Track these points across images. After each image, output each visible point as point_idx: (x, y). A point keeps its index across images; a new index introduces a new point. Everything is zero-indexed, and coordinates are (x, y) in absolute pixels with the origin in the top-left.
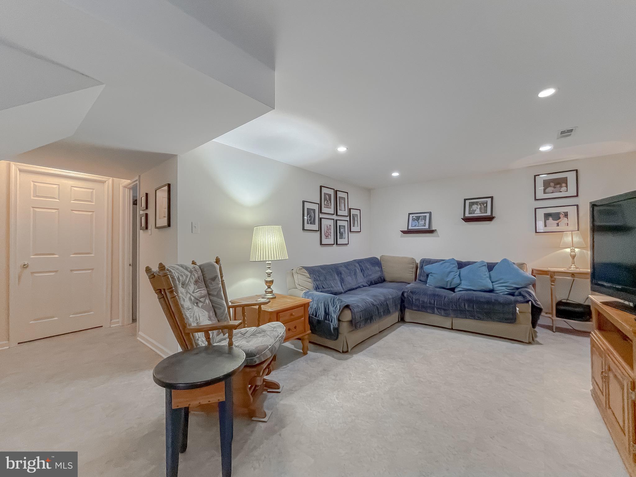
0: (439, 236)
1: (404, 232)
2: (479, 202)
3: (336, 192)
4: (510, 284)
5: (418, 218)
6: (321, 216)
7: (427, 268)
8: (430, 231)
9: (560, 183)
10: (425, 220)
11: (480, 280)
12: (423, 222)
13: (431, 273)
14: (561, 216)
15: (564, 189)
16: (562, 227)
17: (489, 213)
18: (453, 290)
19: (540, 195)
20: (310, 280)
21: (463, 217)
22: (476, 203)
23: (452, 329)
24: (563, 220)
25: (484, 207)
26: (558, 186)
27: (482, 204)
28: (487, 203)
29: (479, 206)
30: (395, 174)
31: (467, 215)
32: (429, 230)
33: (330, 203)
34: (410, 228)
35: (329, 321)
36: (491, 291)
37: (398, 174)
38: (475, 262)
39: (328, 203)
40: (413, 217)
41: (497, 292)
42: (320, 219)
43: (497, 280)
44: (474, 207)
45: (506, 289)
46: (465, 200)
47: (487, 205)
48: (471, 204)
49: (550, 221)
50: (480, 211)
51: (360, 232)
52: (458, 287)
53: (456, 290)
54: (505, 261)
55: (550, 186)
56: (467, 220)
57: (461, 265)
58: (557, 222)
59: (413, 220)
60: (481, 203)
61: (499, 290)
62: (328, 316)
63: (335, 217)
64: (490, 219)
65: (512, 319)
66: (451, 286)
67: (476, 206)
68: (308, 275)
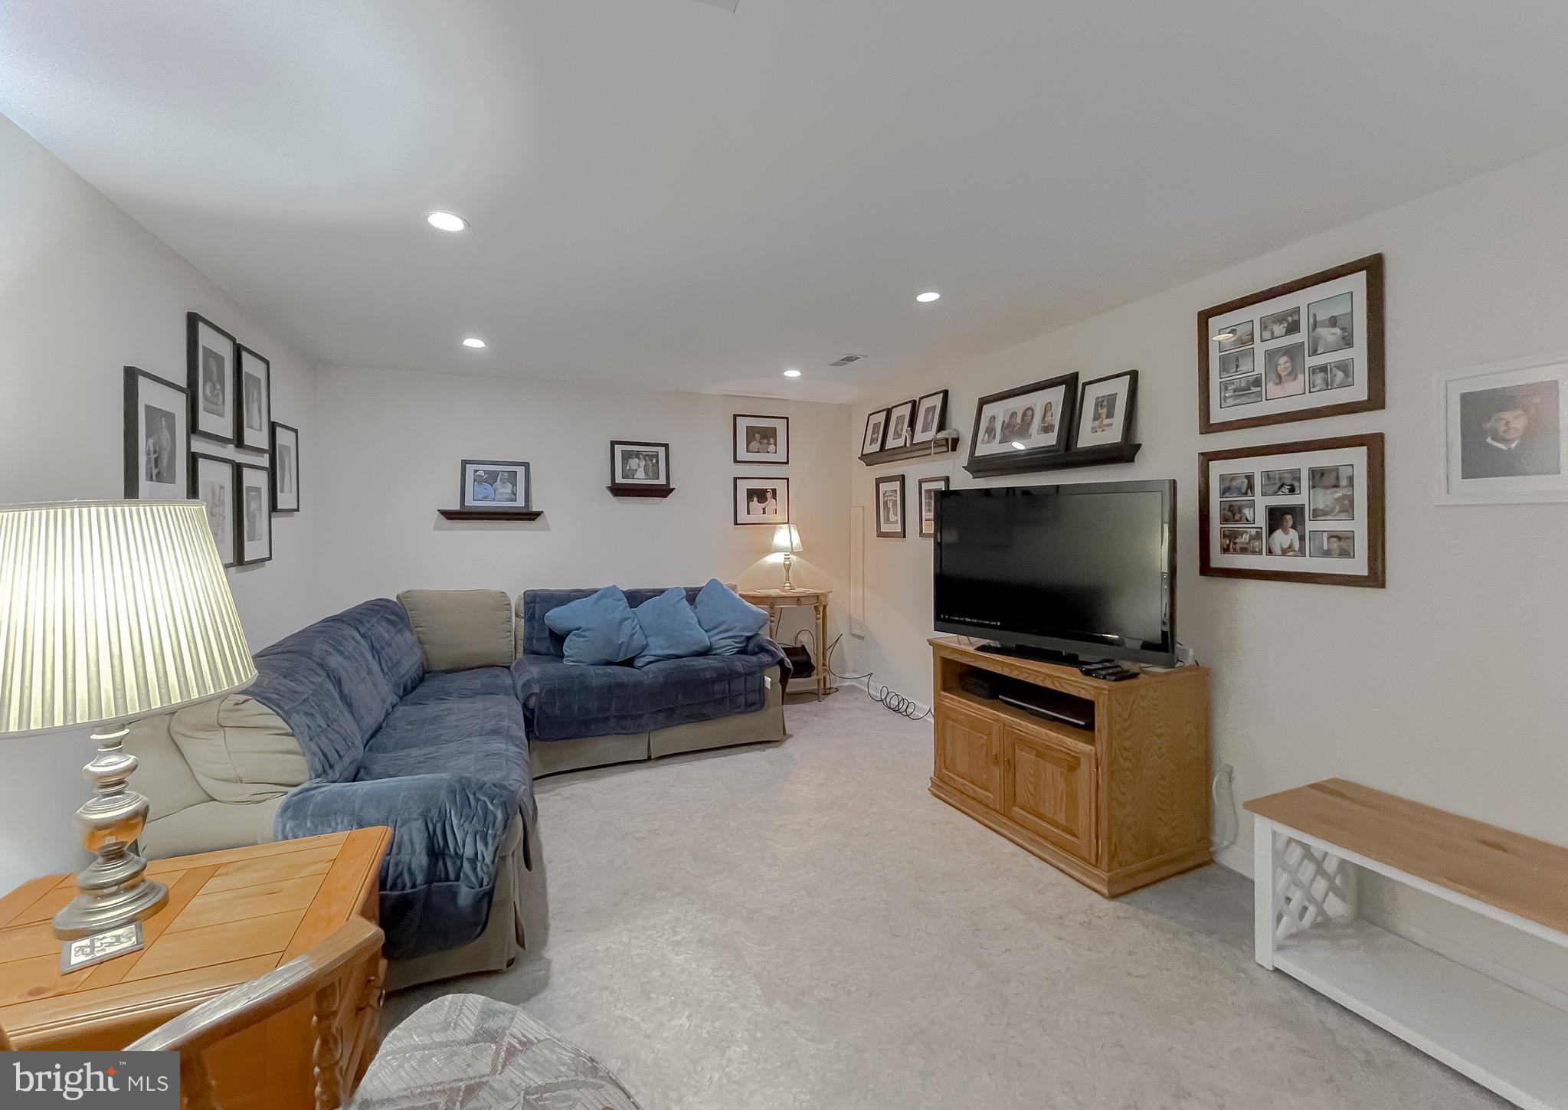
0: (549, 529)
1: (449, 515)
2: (644, 453)
3: (238, 350)
4: (739, 631)
5: (492, 478)
6: (198, 446)
7: (557, 617)
8: (528, 515)
9: (768, 434)
10: (514, 485)
11: (689, 632)
12: (508, 489)
13: (577, 629)
14: (769, 495)
15: (772, 448)
16: (770, 517)
17: (662, 481)
18: (629, 663)
19: (743, 454)
20: (292, 743)
21: (610, 485)
22: (637, 454)
23: (649, 759)
24: (770, 501)
25: (653, 465)
26: (765, 441)
27: (647, 458)
28: (657, 456)
29: (643, 463)
30: (474, 343)
31: (619, 480)
32: (526, 511)
33: (221, 396)
34: (470, 502)
35: (447, 879)
36: (706, 652)
37: (484, 345)
38: (661, 592)
39: (217, 392)
40: (476, 471)
41: (718, 651)
42: (193, 459)
43: (713, 625)
44: (634, 463)
45: (733, 643)
46: (613, 443)
47: (657, 462)
48: (627, 456)
49: (755, 503)
50: (646, 473)
51: (297, 510)
52: (642, 654)
53: (639, 663)
54: (713, 582)
55: (755, 440)
56: (619, 491)
57: (635, 598)
58: (763, 505)
59: (478, 480)
60: (647, 455)
61: (725, 646)
62: (441, 864)
63: (230, 452)
64: (664, 491)
65: (756, 702)
66: (626, 654)
67: (636, 460)
68: (279, 722)
